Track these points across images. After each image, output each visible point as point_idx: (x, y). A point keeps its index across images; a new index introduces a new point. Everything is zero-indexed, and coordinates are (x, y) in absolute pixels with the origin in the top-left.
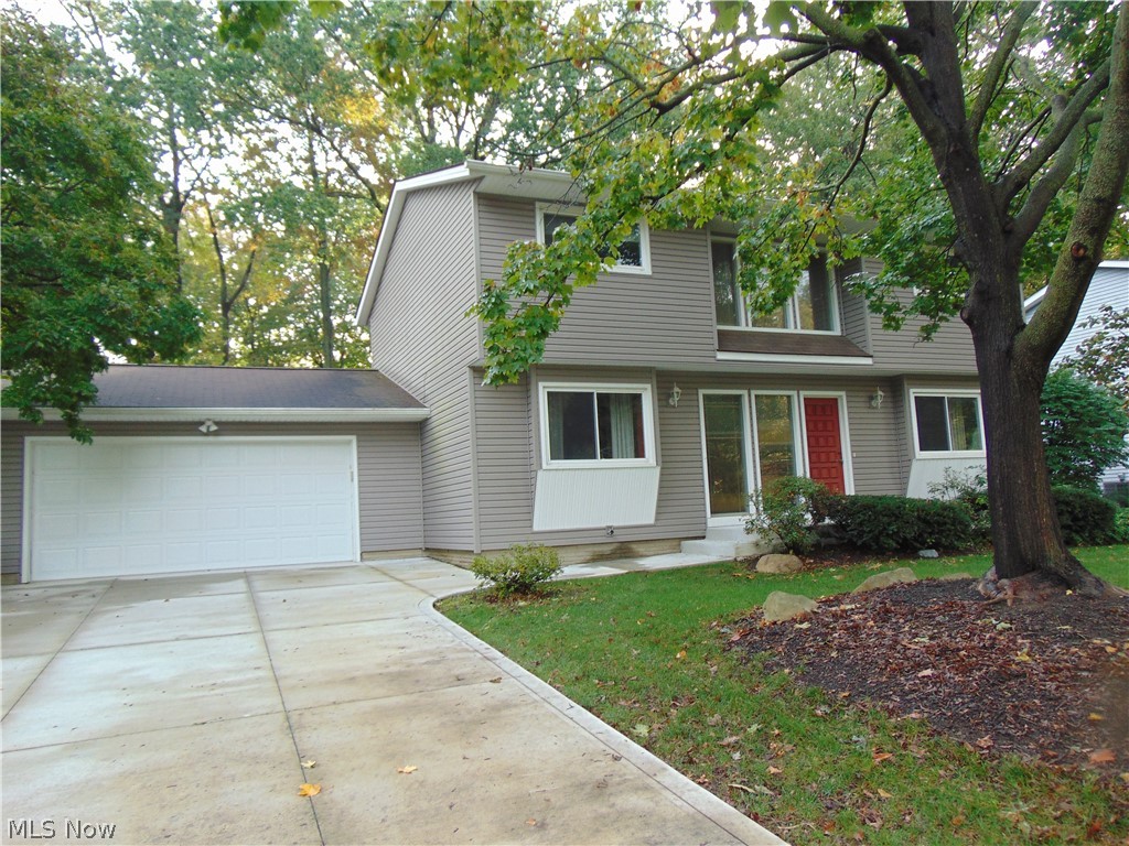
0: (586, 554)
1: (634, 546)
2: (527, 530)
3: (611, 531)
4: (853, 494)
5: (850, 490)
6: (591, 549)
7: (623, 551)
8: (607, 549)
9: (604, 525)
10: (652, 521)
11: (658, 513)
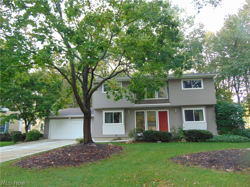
0: (112, 139)
1: (121, 138)
2: (102, 135)
3: (116, 135)
4: (170, 132)
5: (169, 131)
6: (113, 138)
7: (119, 139)
8: (116, 138)
9: (115, 134)
10: (124, 134)
11: (125, 133)
